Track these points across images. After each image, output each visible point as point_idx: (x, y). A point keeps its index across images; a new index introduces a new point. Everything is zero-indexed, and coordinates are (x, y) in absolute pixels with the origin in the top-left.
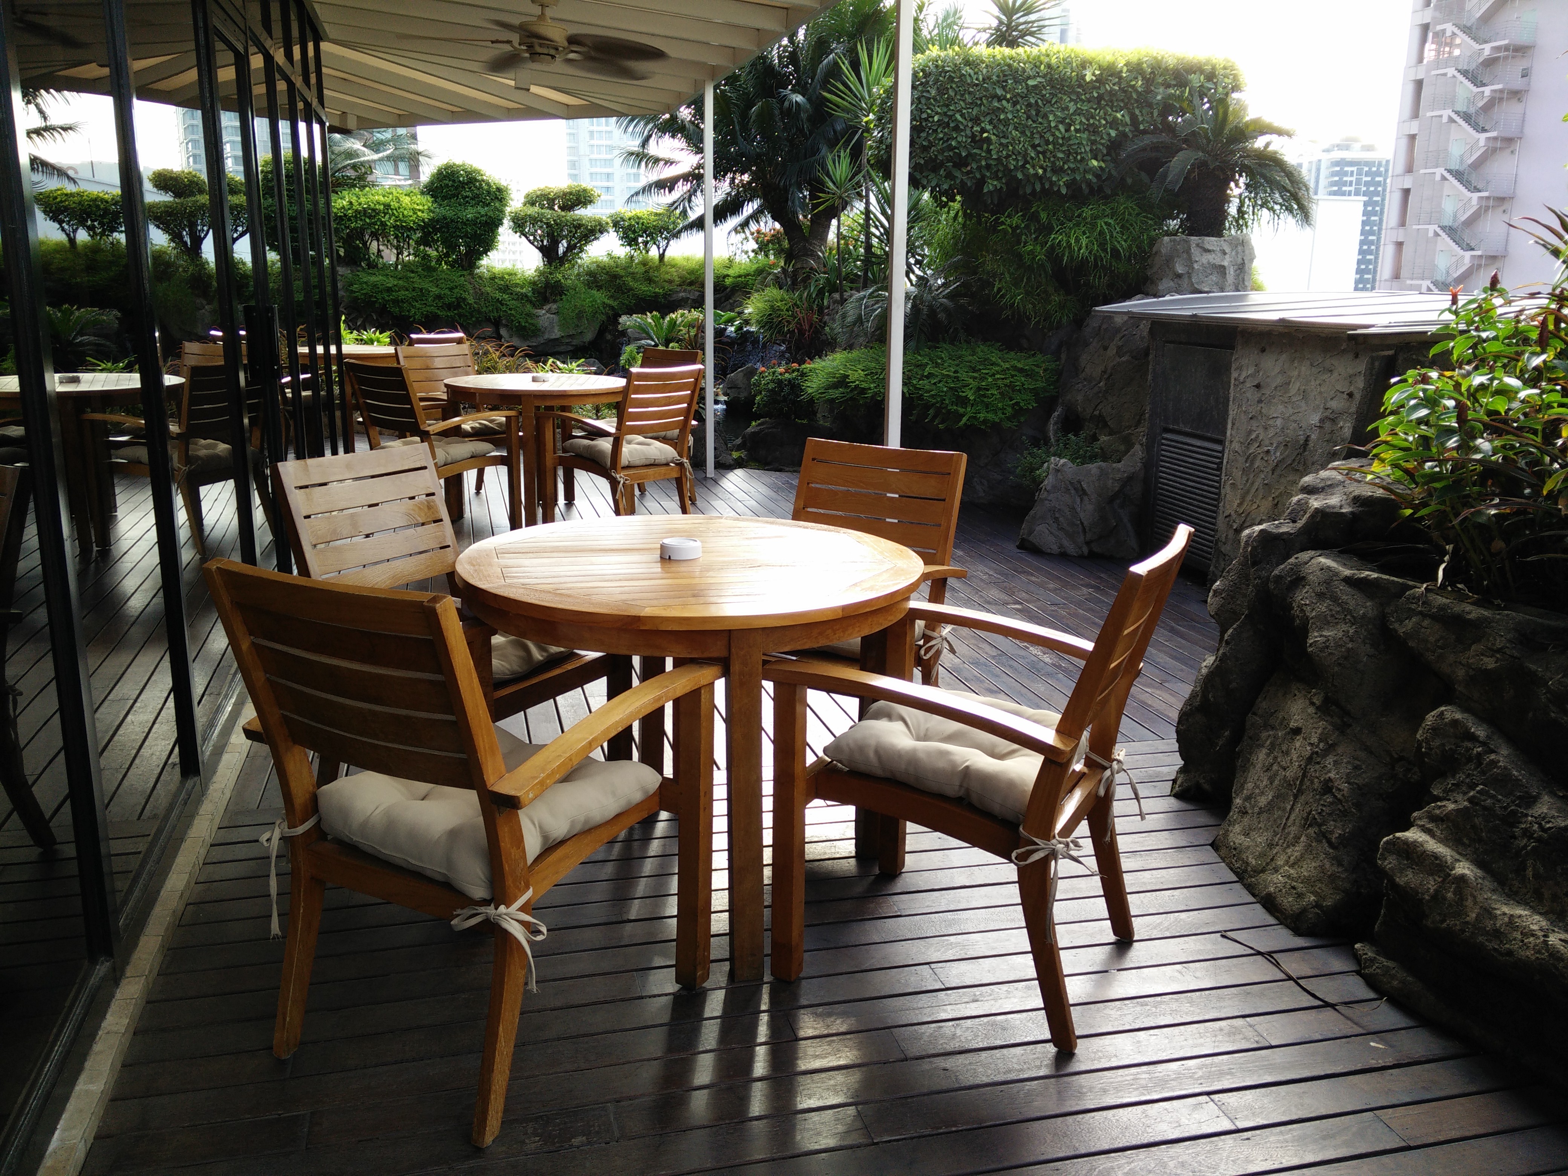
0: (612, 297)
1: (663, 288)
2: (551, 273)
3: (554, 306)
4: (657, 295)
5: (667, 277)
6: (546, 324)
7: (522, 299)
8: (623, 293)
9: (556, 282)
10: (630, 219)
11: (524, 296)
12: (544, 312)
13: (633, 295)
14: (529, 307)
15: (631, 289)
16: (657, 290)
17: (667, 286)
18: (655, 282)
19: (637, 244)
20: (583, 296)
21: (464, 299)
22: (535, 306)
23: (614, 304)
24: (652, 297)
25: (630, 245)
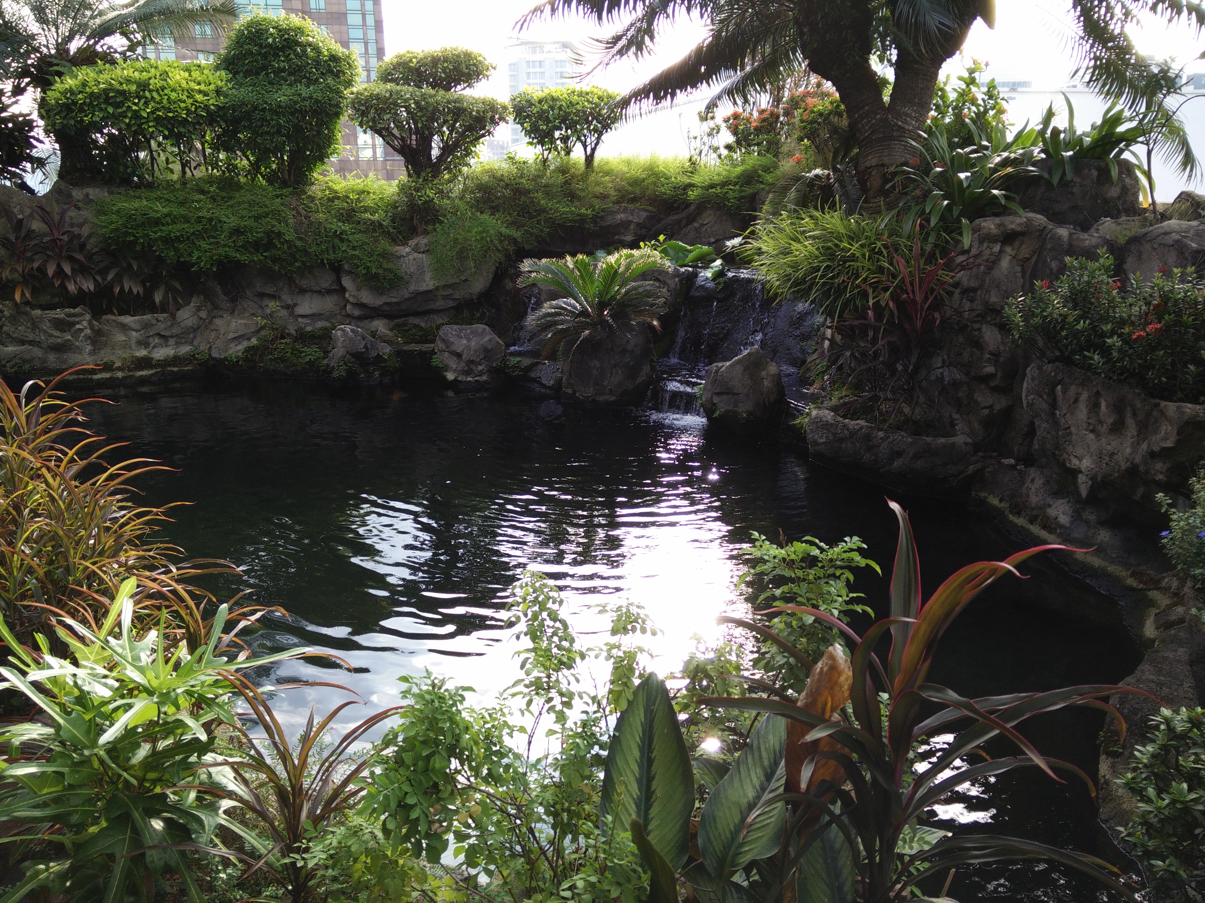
0: (513, 223)
1: (592, 206)
2: (417, 190)
3: (423, 241)
4: (582, 219)
5: (599, 190)
6: (412, 269)
7: (374, 231)
8: (531, 217)
9: (426, 202)
10: (540, 102)
11: (376, 226)
12: (408, 249)
13: (547, 220)
14: (384, 244)
15: (543, 211)
16: (583, 211)
17: (598, 204)
18: (579, 199)
19: (553, 141)
20: (467, 224)
21: (279, 234)
22: (394, 241)
23: (517, 234)
24: (575, 221)
25: (542, 143)
